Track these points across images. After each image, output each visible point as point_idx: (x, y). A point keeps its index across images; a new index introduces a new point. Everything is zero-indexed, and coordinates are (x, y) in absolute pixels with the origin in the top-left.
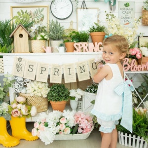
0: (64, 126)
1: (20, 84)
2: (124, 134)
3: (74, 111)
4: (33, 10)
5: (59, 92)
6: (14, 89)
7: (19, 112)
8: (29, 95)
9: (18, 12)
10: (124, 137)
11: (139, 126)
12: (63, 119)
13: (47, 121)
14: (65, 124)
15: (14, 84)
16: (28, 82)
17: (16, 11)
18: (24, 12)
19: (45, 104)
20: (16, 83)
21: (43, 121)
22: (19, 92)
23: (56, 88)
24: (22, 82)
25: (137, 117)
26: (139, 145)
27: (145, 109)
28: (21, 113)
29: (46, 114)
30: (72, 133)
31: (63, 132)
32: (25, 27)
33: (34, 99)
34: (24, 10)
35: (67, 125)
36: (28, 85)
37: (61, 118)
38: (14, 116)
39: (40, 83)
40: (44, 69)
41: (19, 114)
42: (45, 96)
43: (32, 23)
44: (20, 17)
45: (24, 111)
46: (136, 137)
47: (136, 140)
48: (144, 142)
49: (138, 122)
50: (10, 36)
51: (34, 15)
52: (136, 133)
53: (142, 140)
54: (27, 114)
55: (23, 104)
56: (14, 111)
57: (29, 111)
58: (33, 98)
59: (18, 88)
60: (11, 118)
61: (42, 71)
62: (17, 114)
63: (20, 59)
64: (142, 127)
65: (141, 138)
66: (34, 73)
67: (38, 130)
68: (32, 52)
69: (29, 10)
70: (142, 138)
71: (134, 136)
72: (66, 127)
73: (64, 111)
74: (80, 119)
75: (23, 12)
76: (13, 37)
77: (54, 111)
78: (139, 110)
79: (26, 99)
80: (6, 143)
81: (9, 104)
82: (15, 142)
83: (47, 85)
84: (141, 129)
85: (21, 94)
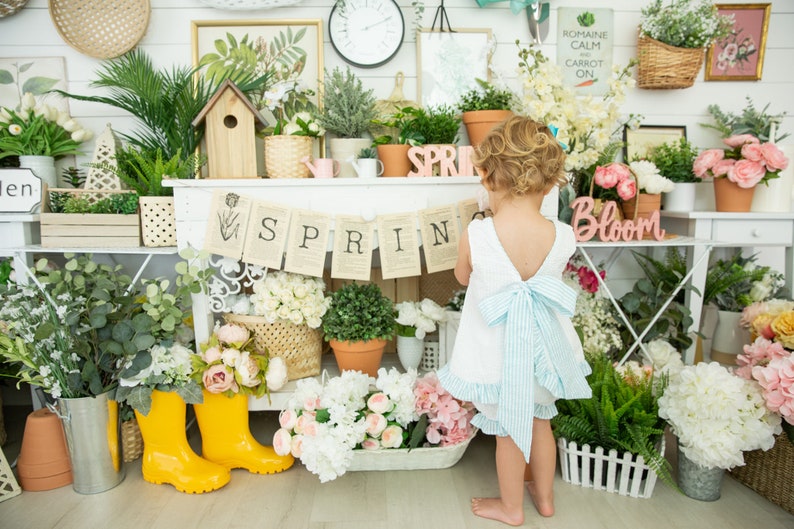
0: (383, 422)
1: (229, 283)
2: (579, 449)
3: (412, 373)
4: (269, 35)
5: (361, 309)
6: (210, 299)
7: (229, 377)
8: (261, 321)
9: (218, 42)
10: (580, 458)
11: (630, 421)
12: (378, 400)
13: (325, 404)
14: (386, 414)
15: (211, 282)
16: (257, 278)
17: (209, 36)
18: (239, 41)
19: (312, 350)
20: (216, 280)
21: (311, 404)
22: (227, 310)
23: (352, 295)
24: (238, 275)
25: (623, 391)
26: (630, 484)
27: (647, 368)
28: (235, 380)
29: (320, 383)
30: (407, 443)
31: (376, 442)
32: (245, 92)
33: (276, 333)
34: (239, 34)
35: (391, 418)
36: (257, 286)
37: (369, 396)
38: (212, 388)
39: (298, 280)
40: (311, 233)
41: (227, 383)
42: (315, 323)
43: (264, 79)
44: (222, 58)
45: (246, 375)
46: (620, 456)
47: (619, 467)
48: (645, 473)
49: (625, 406)
50: (195, 123)
51: (272, 52)
52: (621, 443)
53: (640, 465)
54: (255, 383)
55: (241, 350)
56: (211, 373)
57: (262, 373)
58: (272, 329)
59: (221, 297)
60: (201, 398)
61: (306, 237)
62: (221, 384)
63: (232, 199)
64: (640, 422)
65: (634, 460)
66: (279, 244)
67: (293, 433)
68: (266, 177)
69: (254, 35)
70: (640, 458)
71: (613, 453)
72: (389, 423)
73: (382, 371)
74: (433, 398)
75: (233, 42)
76: (203, 125)
77: (346, 374)
78: (629, 371)
79: (252, 334)
80: (183, 481)
81: (194, 349)
82: (216, 478)
83: (321, 286)
84: (634, 430)
85: (233, 318)
